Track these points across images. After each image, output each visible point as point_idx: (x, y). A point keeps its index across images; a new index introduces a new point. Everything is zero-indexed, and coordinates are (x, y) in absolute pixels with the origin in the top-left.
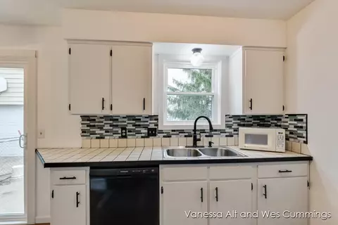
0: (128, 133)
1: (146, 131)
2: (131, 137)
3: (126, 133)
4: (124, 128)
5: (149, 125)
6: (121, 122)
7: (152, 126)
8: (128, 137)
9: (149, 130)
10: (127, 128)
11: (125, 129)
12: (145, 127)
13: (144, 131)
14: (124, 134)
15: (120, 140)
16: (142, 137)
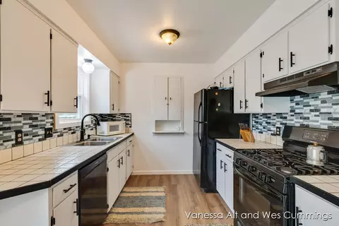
0: (24, 138)
1: (43, 132)
2: (27, 142)
3: (21, 137)
4: (18, 132)
5: (45, 125)
6: (15, 122)
7: (48, 126)
8: (25, 142)
9: (46, 130)
10: (23, 130)
11: (21, 132)
12: (42, 127)
13: (42, 132)
14: (20, 140)
15: (14, 148)
16: (40, 140)
